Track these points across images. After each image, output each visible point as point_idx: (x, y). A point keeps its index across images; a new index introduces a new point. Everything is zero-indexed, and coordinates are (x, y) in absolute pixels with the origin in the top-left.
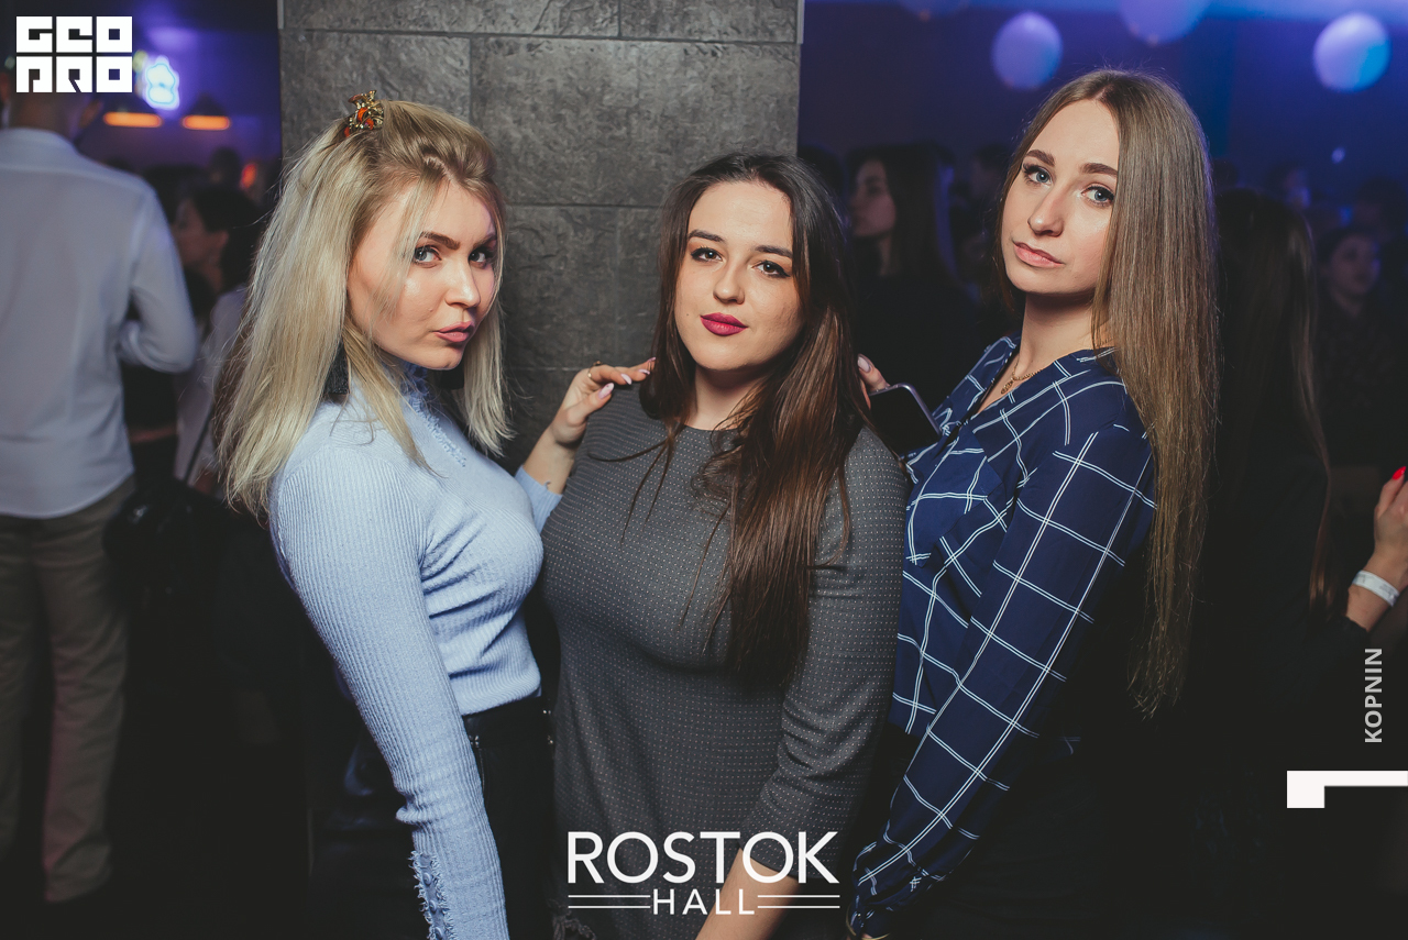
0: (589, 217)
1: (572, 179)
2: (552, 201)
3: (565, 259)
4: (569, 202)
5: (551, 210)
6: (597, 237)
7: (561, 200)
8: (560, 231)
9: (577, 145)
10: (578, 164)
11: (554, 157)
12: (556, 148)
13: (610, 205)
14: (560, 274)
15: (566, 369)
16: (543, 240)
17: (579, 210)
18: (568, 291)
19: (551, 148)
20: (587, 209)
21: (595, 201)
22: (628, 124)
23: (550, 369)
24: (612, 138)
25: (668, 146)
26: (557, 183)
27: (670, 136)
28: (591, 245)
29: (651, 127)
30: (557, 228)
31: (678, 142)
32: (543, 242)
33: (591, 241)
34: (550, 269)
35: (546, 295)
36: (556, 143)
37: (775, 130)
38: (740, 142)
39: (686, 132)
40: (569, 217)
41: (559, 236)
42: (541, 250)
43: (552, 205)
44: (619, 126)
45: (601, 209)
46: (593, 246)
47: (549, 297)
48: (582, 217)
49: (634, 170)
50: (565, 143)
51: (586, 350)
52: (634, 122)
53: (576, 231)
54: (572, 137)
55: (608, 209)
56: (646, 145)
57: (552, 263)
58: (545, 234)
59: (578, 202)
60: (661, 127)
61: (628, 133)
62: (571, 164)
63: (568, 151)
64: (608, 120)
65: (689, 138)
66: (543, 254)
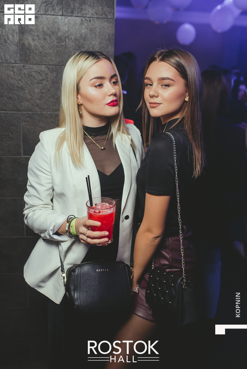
0: (54, 69)
1: (49, 57)
2: (44, 64)
3: (48, 81)
4: (48, 64)
5: (43, 67)
6: (57, 74)
7: (46, 63)
8: (46, 72)
9: (50, 47)
10: (51, 53)
11: (44, 51)
12: (44, 48)
13: (60, 65)
14: (46, 85)
15: (49, 113)
16: (41, 75)
17: (52, 67)
18: (49, 90)
19: (43, 48)
20: (54, 66)
21: (56, 64)
22: (65, 41)
23: (44, 113)
24: (61, 45)
25: (77, 48)
26: (45, 58)
27: (77, 45)
28: (55, 77)
29: (72, 42)
30: (45, 72)
31: (80, 47)
32: (41, 76)
33: (55, 76)
34: (44, 84)
35: (42, 91)
36: (44, 46)
37: (108, 44)
38: (98, 47)
39: (82, 44)
40: (49, 69)
41: (46, 74)
42: (41, 78)
43: (43, 65)
44: (63, 42)
45: (58, 66)
46: (56, 77)
47: (43, 92)
48: (52, 69)
49: (67, 55)
50: (47, 47)
51: (54, 107)
52: (67, 41)
53: (51, 73)
54: (49, 45)
55: (60, 66)
56: (71, 47)
57: (44, 82)
58: (42, 73)
59: (51, 64)
60: (75, 42)
61: (66, 44)
62: (49, 53)
63: (48, 49)
64: (59, 40)
65: (83, 46)
66: (41, 79)
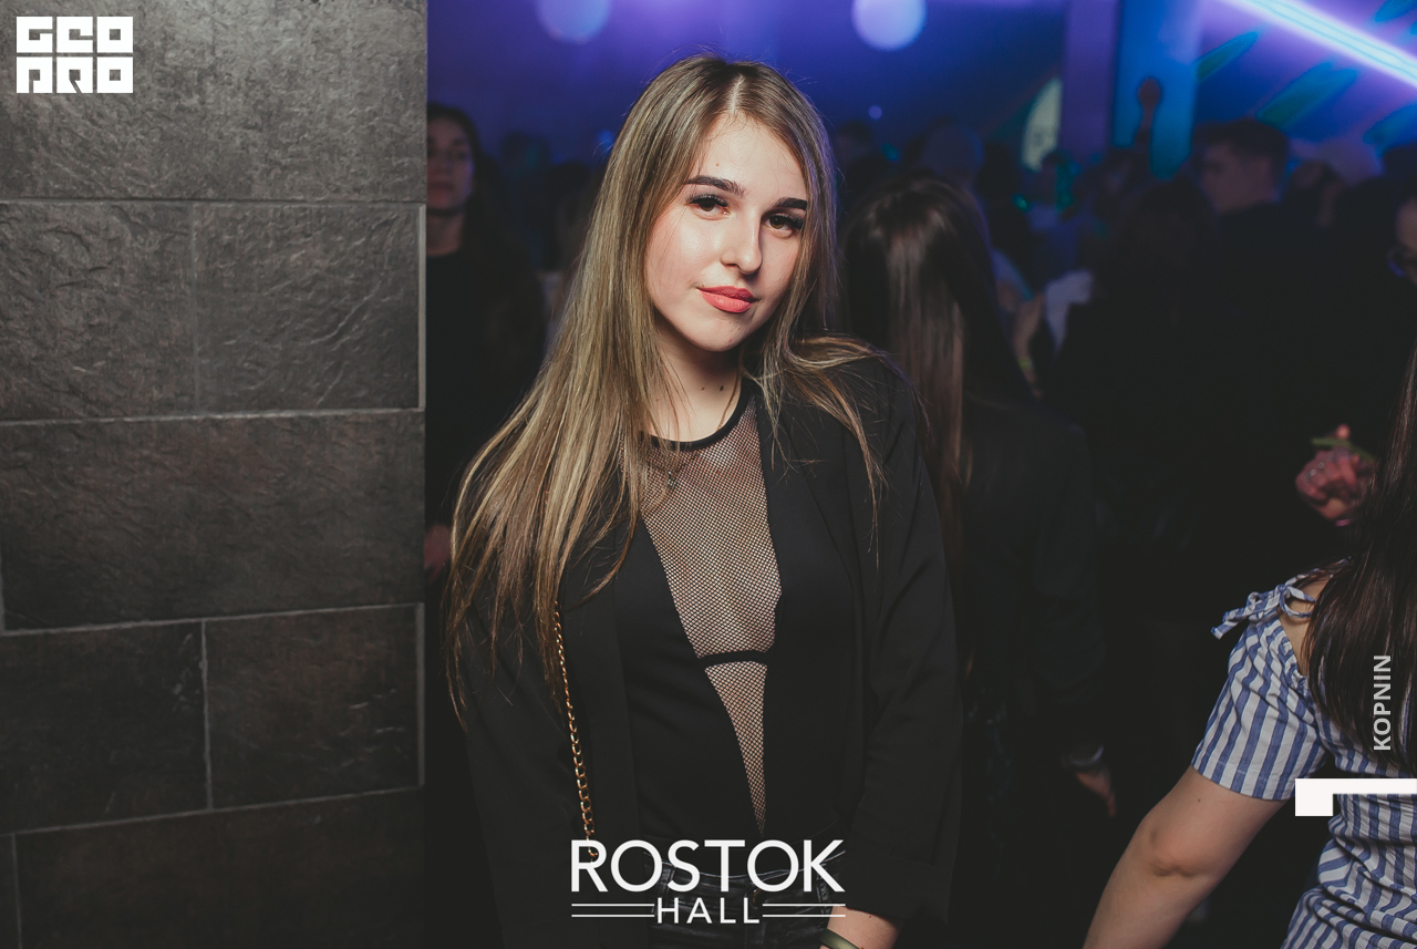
0: (152, 216)
1: (126, 165)
2: (98, 194)
3: (122, 272)
4: (123, 196)
5: (97, 206)
6: (164, 242)
7: (109, 192)
8: (113, 234)
9: (131, 119)
10: (134, 145)
11: (99, 135)
12: (101, 122)
13: (180, 199)
14: (114, 292)
15: (128, 420)
16: (88, 247)
17: (138, 206)
18: (126, 315)
19: (93, 122)
20: (149, 204)
21: (159, 194)
22: (201, 91)
23: (106, 420)
24: (181, 109)
25: (258, 120)
26: (105, 169)
27: (260, 107)
28: (156, 252)
29: (234, 94)
30: (107, 229)
31: (270, 114)
32: (88, 250)
33: (156, 247)
34: (101, 286)
35: (96, 321)
36: (100, 115)
37: (397, 99)
38: (353, 115)
39: (281, 101)
40: (125, 216)
41: (110, 241)
42: (86, 261)
43: (98, 199)
44: (189, 93)
45: (167, 204)
46: (159, 254)
47: (100, 324)
48: (143, 215)
49: (212, 152)
50: (115, 115)
51: (155, 392)
52: (209, 87)
53: (134, 235)
54: (124, 108)
55: (178, 204)
56: (228, 118)
57: (102, 278)
58: (91, 238)
59: (136, 194)
60: (247, 95)
61: (202, 103)
62: (124, 145)
63: (118, 127)
64: (173, 86)
65: (286, 109)
66: (89, 266)
